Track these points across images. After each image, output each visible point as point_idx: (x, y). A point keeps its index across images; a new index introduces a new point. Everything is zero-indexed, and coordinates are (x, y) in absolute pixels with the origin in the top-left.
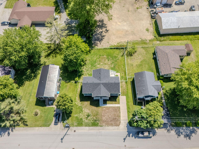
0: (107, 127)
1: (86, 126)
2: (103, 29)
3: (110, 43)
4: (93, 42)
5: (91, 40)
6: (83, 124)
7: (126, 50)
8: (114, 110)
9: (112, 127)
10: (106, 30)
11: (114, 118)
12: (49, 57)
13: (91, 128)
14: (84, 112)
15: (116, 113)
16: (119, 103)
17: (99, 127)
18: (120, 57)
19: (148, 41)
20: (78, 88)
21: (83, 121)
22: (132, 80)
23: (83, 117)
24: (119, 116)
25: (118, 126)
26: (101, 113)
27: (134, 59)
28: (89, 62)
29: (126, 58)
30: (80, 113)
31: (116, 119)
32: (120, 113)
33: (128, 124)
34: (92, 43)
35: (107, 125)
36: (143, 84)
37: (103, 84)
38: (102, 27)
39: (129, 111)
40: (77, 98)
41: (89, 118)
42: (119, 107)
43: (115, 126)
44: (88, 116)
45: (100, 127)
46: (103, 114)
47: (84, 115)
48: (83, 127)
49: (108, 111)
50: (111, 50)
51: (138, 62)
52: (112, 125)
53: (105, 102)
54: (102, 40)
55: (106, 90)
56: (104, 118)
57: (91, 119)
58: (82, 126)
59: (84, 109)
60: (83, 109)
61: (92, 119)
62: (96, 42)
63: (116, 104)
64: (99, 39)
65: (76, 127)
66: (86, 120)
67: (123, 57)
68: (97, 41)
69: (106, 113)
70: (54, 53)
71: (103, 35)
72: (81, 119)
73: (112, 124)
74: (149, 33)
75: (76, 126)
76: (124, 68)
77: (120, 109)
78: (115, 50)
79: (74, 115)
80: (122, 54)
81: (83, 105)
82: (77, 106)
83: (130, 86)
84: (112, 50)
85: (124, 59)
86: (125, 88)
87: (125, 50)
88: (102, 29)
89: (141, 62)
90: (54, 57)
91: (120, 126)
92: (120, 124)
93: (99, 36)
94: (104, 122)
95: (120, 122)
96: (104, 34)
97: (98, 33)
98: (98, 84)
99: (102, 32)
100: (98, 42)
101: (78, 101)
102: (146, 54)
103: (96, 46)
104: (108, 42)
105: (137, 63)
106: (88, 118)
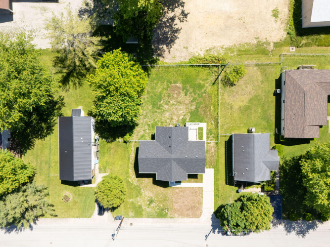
0: (181, 220)
1: (148, 217)
2: (176, 9)
3: (190, 50)
4: (153, 47)
5: (150, 40)
6: (143, 215)
7: (223, 70)
8: (192, 193)
9: (188, 219)
10: (183, 12)
11: (193, 205)
12: (68, 86)
13: (156, 219)
14: (143, 195)
15: (195, 198)
16: (202, 182)
18: (210, 87)
19: (272, 44)
20: (130, 152)
21: (142, 210)
22: (227, 139)
23: (143, 204)
24: (200, 203)
25: (198, 217)
26: (172, 197)
27: (237, 92)
28: (148, 98)
29: (221, 88)
30: (137, 197)
31: (195, 207)
32: (202, 197)
33: (214, 215)
34: (152, 49)
35: (180, 216)
36: (248, 160)
37: (175, 160)
38: (173, 5)
39: (216, 195)
40: (130, 170)
41: (152, 205)
42: (202, 188)
43: (193, 218)
44: (151, 202)
45: (169, 219)
46: (174, 200)
47: (144, 201)
48: (144, 219)
49: (182, 194)
50: (191, 69)
51: (243, 101)
52: (188, 216)
54: (172, 41)
55: (181, 169)
56: (176, 206)
57: (156, 207)
58: (142, 217)
59: (144, 190)
60: (142, 191)
61: (158, 207)
62: (160, 47)
63: (196, 182)
64: (167, 38)
65: (133, 219)
66: (148, 208)
67: (216, 85)
68: (163, 43)
69: (180, 198)
70: (75, 74)
71: (176, 27)
72: (140, 207)
73: (189, 215)
74: (279, 23)
75: (133, 217)
76: (216, 113)
77: (202, 191)
78: (200, 69)
79: (128, 200)
80: (212, 79)
81: (142, 183)
82: (132, 184)
83: (222, 150)
84: (194, 69)
85: (216, 92)
86: (214, 154)
87: (220, 69)
88: (173, 10)
89: (250, 100)
90: (77, 85)
91: (201, 217)
92: (201, 215)
93: (167, 30)
94: (176, 211)
95: (201, 213)
96: (177, 24)
97: (165, 23)
99: (173, 19)
100: (165, 46)
101: (133, 177)
102: (262, 82)
103: (160, 58)
104: (187, 48)
105: (241, 104)
106: (151, 206)
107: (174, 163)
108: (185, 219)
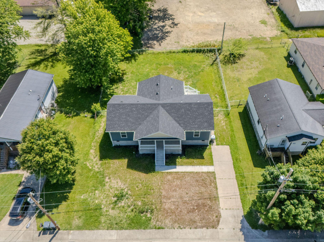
0: (177, 232)
1: (110, 227)
2: (166, 22)
3: (182, 43)
4: (142, 42)
5: (140, 38)
6: (100, 222)
7: (220, 54)
8: (197, 181)
9: (193, 230)
10: (173, 23)
11: (200, 202)
12: (37, 68)
13: (126, 233)
14: (107, 187)
15: (203, 189)
16: (211, 163)
17: (151, 230)
18: (208, 67)
19: (268, 39)
20: (97, 128)
21: (101, 215)
22: (241, 109)
23: (104, 202)
24: (215, 198)
25: (213, 227)
26: (160, 189)
27: (242, 68)
28: (131, 77)
29: (222, 67)
30: (95, 190)
31: (204, 205)
32: (217, 189)
33: (246, 224)
34: (142, 44)
35: (176, 225)
36: (279, 107)
37: (164, 106)
38: (163, 19)
39: (242, 185)
40: (92, 151)
41: (122, 203)
42: (214, 172)
43: (202, 227)
44: (120, 197)
45: (154, 230)
46: (164, 193)
47: (108, 196)
48: (101, 231)
49: (178, 182)
50: (185, 55)
51: (251, 74)
52: (193, 224)
53: (171, 159)
54: (163, 38)
55: (174, 122)
56: (167, 206)
57: (129, 207)
58: (98, 228)
59: (109, 178)
60: (107, 180)
61: (132, 207)
62: (150, 42)
63: (202, 164)
64: (158, 37)
65: (77, 232)
66: (113, 209)
67: (214, 66)
68: (153, 39)
69: (175, 190)
70: (50, 60)
71: (167, 30)
72: (98, 208)
73: (195, 222)
75: (79, 228)
76: (220, 87)
77: (215, 178)
78: (194, 54)
79: (77, 197)
80: (210, 61)
81: (108, 168)
82: (91, 170)
83: (237, 124)
84: (187, 54)
85: (216, 71)
86: (225, 127)
87: (217, 53)
88: (163, 22)
89: (259, 73)
90: (49, 67)
91: (220, 226)
92: (218, 221)
93: (158, 32)
94: (168, 213)
95: (219, 217)
96: (168, 29)
97: (156, 29)
98: (152, 107)
99: (163, 27)
100: (155, 42)
101: (94, 160)
102: (269, 59)
103: (150, 49)
104: (178, 42)
105: (250, 76)
106: (119, 205)
107: (162, 112)
108: (187, 230)
